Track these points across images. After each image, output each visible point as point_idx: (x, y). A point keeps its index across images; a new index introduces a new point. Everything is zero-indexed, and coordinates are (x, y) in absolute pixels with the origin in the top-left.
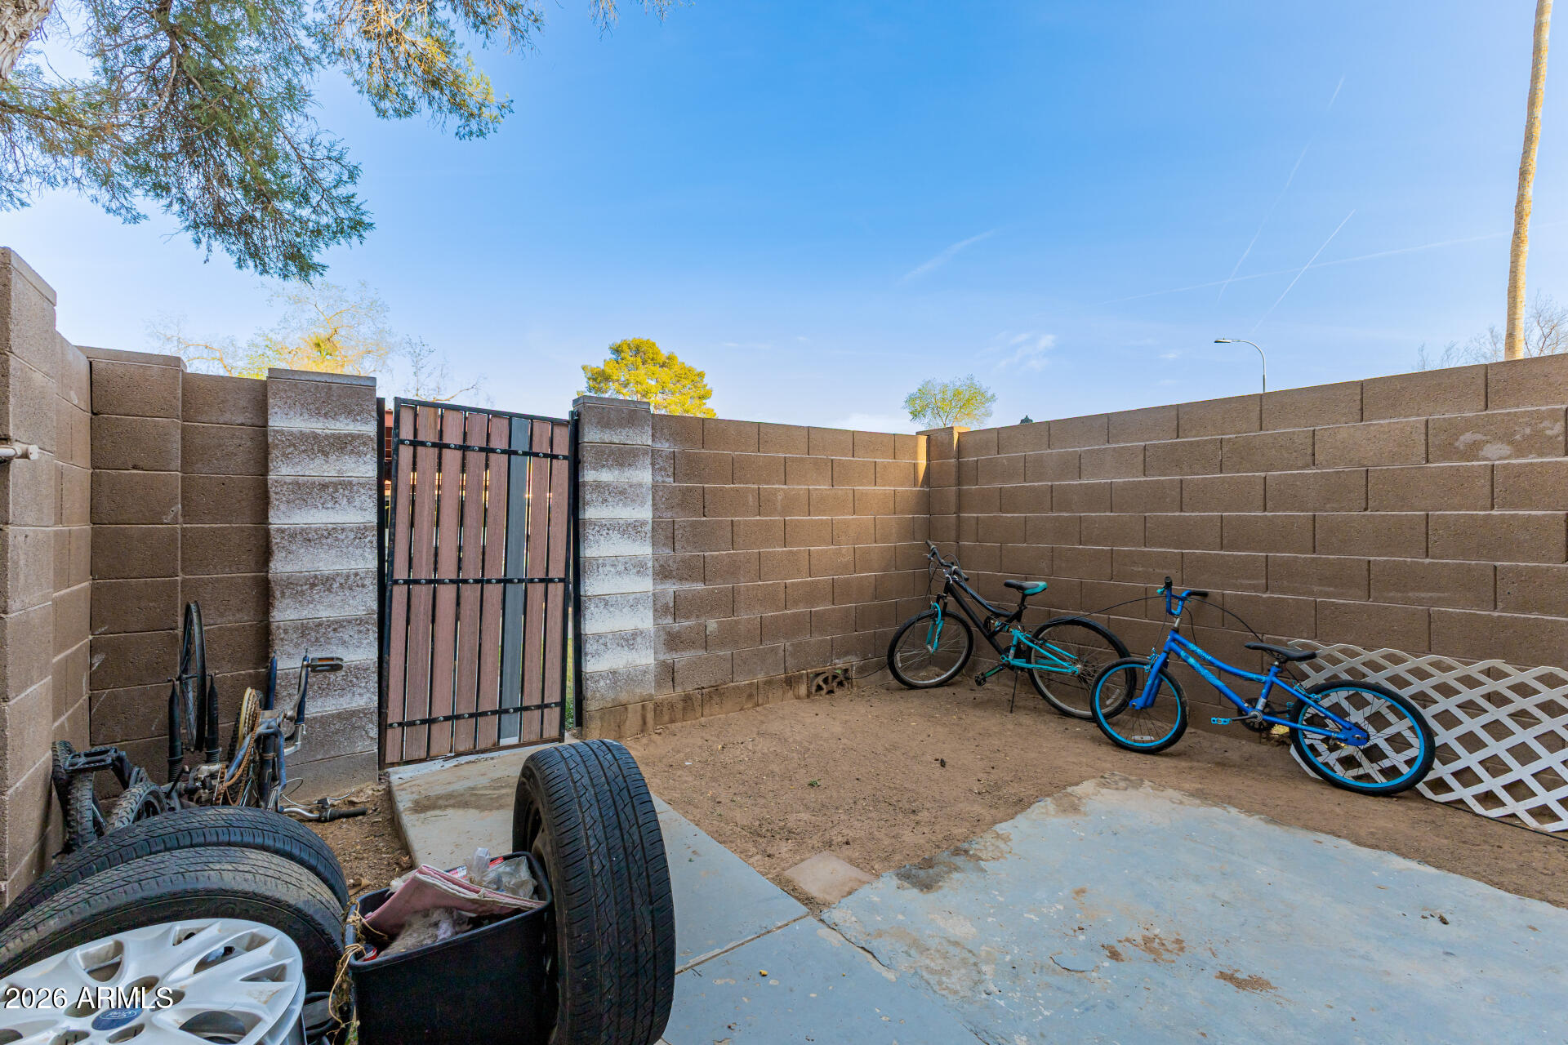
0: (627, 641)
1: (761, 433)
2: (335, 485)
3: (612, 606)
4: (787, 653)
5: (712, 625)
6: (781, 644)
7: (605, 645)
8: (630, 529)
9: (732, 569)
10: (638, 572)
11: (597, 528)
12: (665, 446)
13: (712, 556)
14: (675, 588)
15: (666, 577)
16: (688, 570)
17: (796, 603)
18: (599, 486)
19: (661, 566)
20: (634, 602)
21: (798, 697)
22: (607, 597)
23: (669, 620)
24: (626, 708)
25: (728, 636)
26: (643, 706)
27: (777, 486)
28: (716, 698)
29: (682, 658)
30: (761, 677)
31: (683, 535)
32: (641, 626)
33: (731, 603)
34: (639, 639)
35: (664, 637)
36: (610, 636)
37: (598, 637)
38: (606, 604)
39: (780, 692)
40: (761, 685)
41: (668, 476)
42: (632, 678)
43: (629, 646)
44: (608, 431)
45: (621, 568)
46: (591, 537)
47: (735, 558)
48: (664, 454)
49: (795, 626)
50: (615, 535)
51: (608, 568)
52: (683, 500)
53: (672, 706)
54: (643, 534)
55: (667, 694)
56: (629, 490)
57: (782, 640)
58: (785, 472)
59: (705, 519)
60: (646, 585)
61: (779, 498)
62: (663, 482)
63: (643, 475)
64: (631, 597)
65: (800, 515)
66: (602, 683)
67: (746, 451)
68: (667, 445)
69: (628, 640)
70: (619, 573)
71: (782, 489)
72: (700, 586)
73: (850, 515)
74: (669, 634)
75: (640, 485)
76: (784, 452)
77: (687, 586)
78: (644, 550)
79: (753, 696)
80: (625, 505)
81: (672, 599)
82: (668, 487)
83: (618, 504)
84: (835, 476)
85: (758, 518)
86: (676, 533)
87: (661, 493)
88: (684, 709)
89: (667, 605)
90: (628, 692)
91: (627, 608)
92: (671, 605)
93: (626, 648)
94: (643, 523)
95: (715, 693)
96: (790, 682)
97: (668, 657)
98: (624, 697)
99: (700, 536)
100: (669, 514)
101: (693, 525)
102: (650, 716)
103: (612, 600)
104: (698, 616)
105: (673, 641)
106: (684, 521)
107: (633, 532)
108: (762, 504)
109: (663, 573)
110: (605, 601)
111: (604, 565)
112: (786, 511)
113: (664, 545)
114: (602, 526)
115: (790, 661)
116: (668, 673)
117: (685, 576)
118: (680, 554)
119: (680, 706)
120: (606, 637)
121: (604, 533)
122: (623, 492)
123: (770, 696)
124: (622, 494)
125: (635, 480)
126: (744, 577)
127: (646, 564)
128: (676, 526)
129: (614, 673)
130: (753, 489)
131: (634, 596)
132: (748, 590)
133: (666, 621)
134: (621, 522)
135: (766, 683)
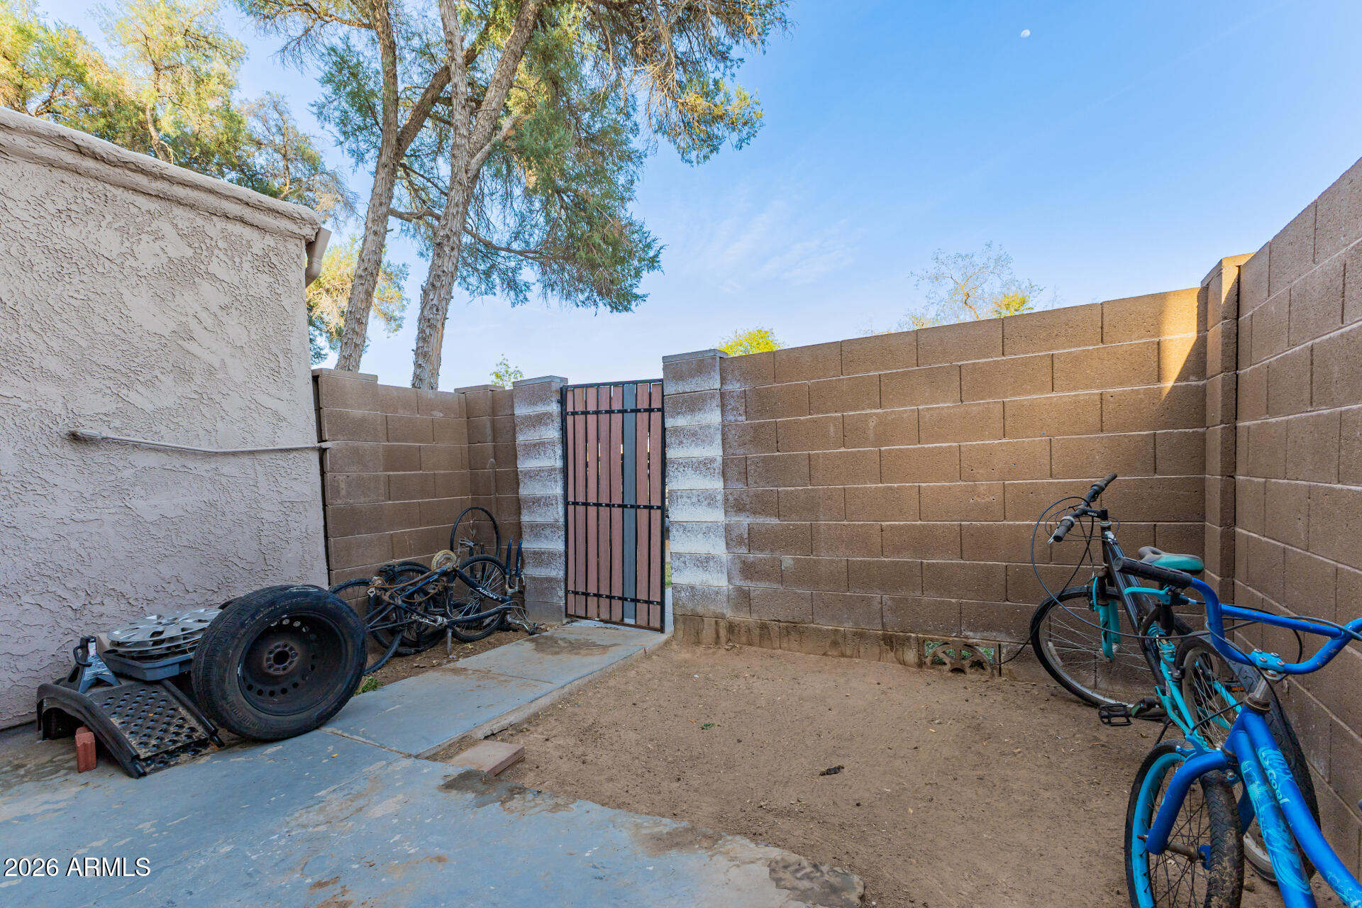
0: (702, 563)
1: (844, 353)
2: (539, 444)
3: (689, 531)
4: (885, 608)
5: (788, 561)
6: (876, 595)
7: (685, 563)
8: (702, 466)
9: (810, 506)
10: (709, 504)
11: (676, 466)
12: (735, 387)
13: (787, 491)
14: (748, 520)
15: (740, 510)
16: (761, 505)
17: (898, 550)
18: (676, 430)
19: (735, 499)
20: (707, 530)
21: (903, 663)
22: (685, 524)
23: (744, 550)
24: (703, 620)
25: (806, 575)
26: (716, 622)
27: (868, 411)
28: (794, 636)
29: (757, 587)
30: (847, 627)
31: (755, 471)
32: (713, 552)
33: (807, 541)
34: (711, 563)
35: (739, 565)
36: (688, 557)
37: (679, 556)
38: (684, 530)
39: (877, 651)
40: (849, 636)
41: (740, 415)
42: (706, 595)
43: (703, 567)
44: (680, 383)
45: (695, 499)
46: (671, 473)
47: (813, 494)
48: (735, 394)
49: (894, 578)
50: (690, 472)
51: (685, 499)
52: (756, 436)
53: (749, 631)
54: (712, 471)
55: (742, 617)
56: (699, 432)
57: (878, 591)
58: (881, 392)
59: (778, 454)
60: (717, 516)
61: (872, 425)
62: (736, 421)
63: (713, 417)
64: (704, 526)
65: (902, 444)
66: (683, 594)
67: (825, 376)
68: (738, 385)
69: (704, 562)
70: (693, 504)
71: (875, 414)
72: (774, 521)
73: (995, 438)
74: (744, 562)
75: (709, 427)
76: (876, 370)
77: (761, 520)
78: (715, 484)
79: (836, 644)
80: (697, 445)
81: (747, 531)
82: (740, 426)
83: (691, 445)
84: (964, 388)
85: (843, 450)
86: (749, 468)
87: (733, 432)
88: (761, 636)
89: (741, 536)
90: (703, 606)
91: (700, 536)
92: (746, 536)
93: (701, 569)
94: (713, 460)
95: (794, 630)
96: (890, 642)
97: (746, 584)
98: (700, 610)
99: (773, 471)
100: (741, 451)
101: (765, 460)
102: (723, 633)
103: (689, 526)
104: (772, 550)
105: (748, 570)
106: (756, 457)
107: (704, 469)
108: (849, 433)
109: (735, 505)
110: (683, 526)
111: (682, 497)
112: (881, 439)
113: (737, 480)
114: (679, 464)
115: (889, 617)
116: (743, 598)
117: (759, 510)
118: (754, 489)
119: (757, 632)
120: (685, 557)
121: (681, 470)
122: (694, 434)
123: (862, 650)
124: (694, 435)
125: (704, 423)
126: (824, 515)
127: (715, 497)
128: (749, 463)
129: (692, 588)
130: (836, 419)
131: (706, 525)
132: (829, 529)
133: (741, 551)
134: (694, 460)
135: (855, 634)
